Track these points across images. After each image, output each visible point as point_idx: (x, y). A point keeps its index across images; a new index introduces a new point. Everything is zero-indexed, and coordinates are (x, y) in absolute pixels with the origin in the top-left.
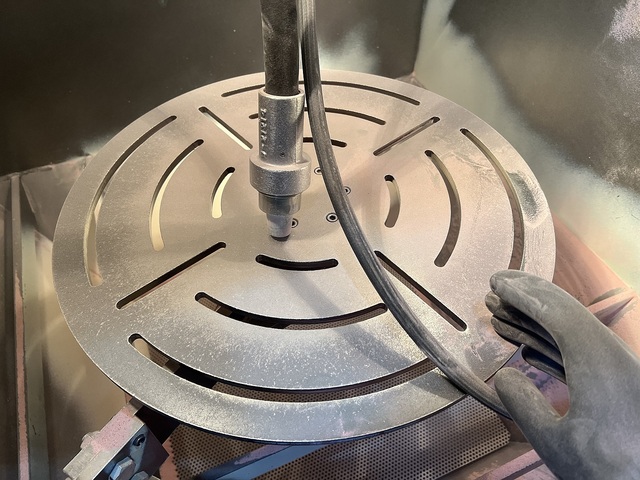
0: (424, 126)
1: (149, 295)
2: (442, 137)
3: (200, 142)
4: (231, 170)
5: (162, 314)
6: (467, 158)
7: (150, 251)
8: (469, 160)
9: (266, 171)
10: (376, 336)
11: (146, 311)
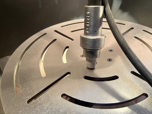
0: (129, 30)
1: (41, 97)
2: (138, 33)
3: (55, 40)
4: (67, 47)
5: (48, 105)
6: (149, 38)
7: (40, 77)
8: (151, 38)
9: (89, 39)
10: (149, 109)
11: (40, 104)
